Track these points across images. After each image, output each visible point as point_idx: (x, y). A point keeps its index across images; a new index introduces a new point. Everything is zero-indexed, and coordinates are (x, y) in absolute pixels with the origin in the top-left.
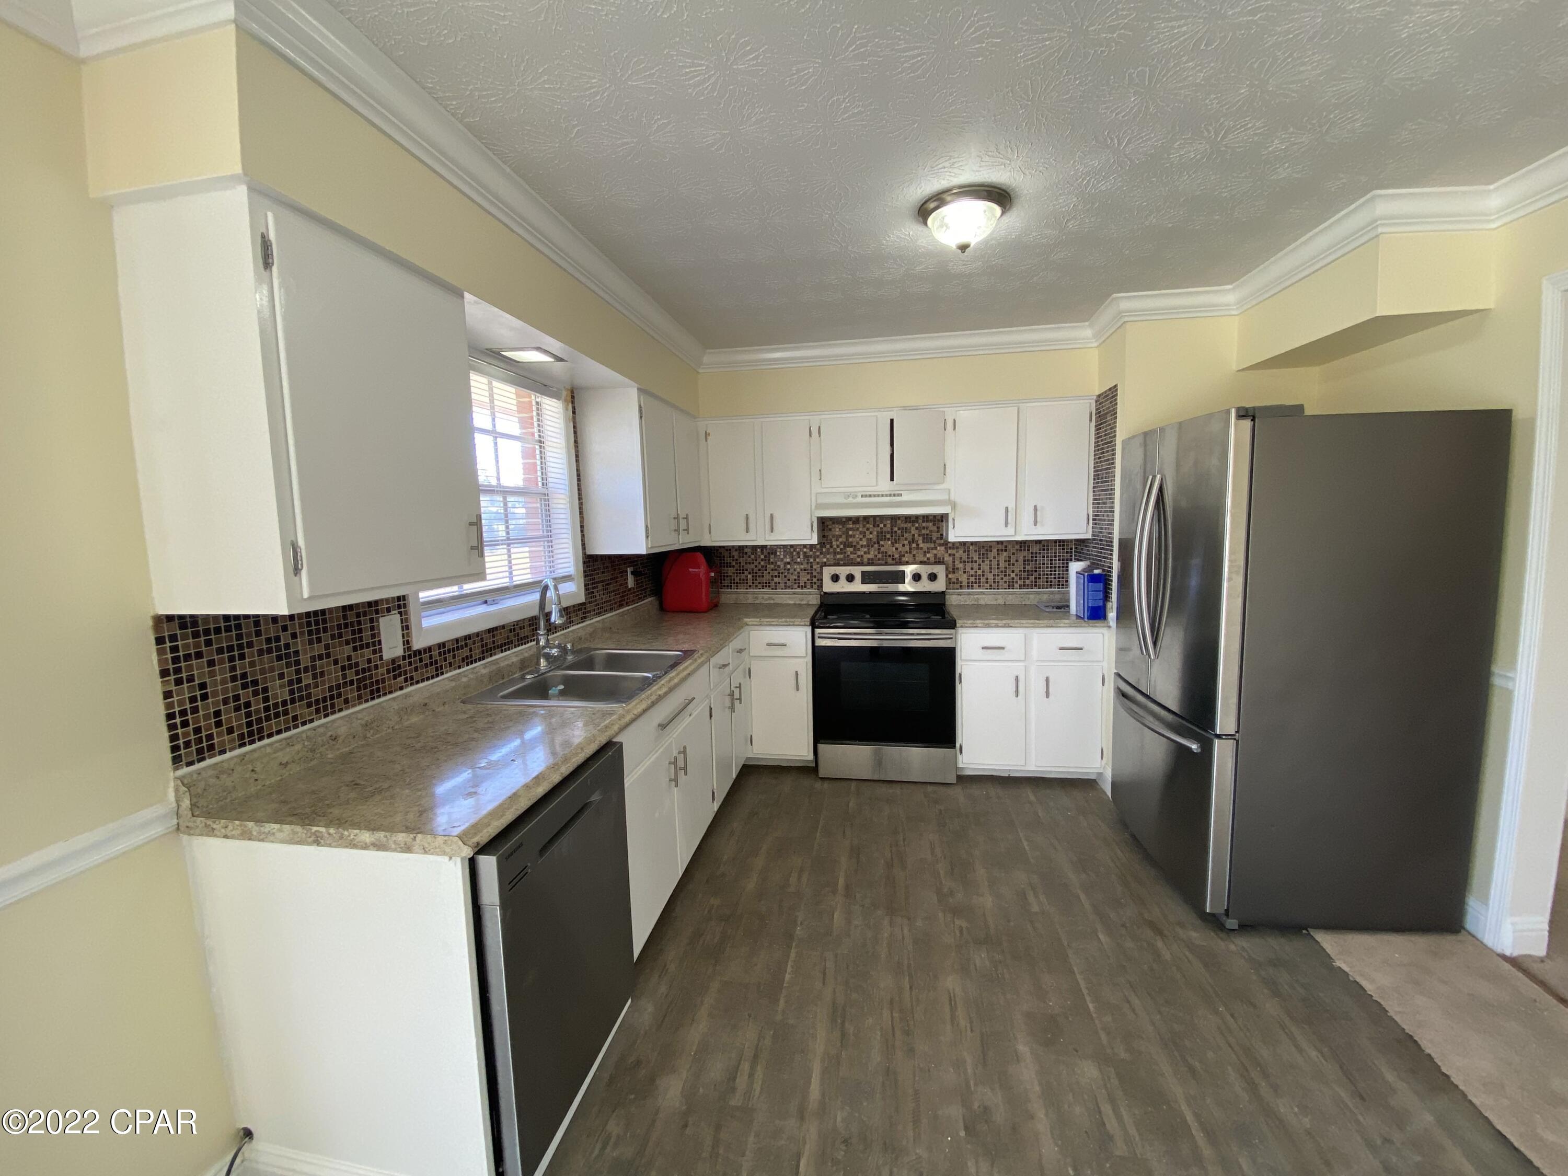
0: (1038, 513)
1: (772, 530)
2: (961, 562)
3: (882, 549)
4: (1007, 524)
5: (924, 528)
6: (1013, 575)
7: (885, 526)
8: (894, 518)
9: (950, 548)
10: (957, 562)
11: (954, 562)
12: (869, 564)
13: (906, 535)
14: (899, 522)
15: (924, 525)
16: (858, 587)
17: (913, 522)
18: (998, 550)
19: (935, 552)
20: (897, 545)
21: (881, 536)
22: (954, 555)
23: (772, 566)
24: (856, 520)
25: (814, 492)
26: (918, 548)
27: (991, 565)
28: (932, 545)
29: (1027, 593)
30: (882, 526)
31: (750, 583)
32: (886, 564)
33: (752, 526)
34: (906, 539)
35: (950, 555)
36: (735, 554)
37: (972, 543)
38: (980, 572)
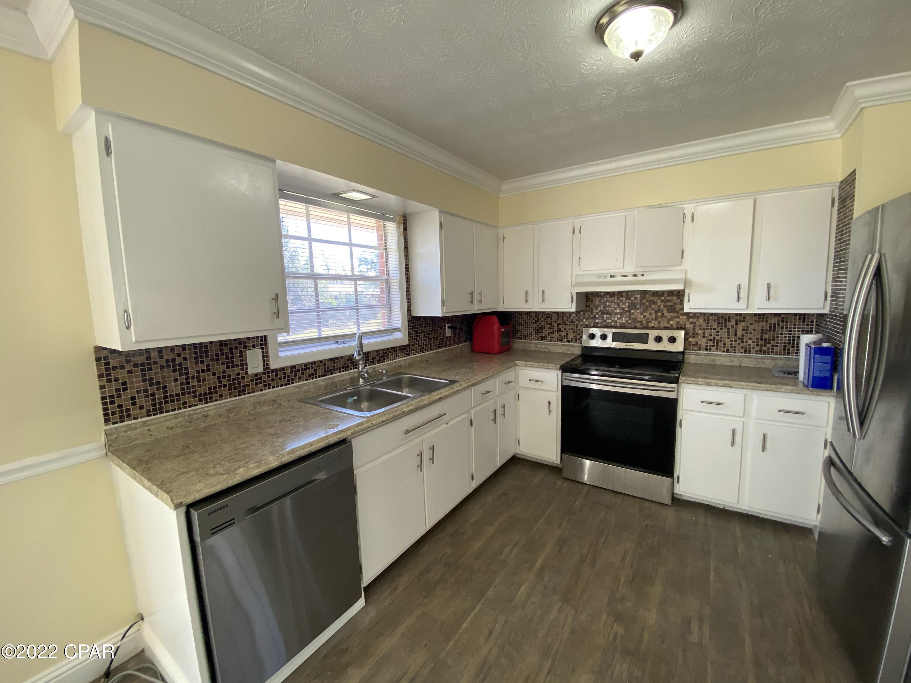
0: (772, 290)
1: (543, 301)
2: (701, 329)
3: (632, 316)
4: (738, 300)
5: (669, 301)
6: (750, 342)
7: (636, 298)
8: (644, 293)
9: (691, 317)
10: (697, 329)
11: (694, 329)
12: (621, 327)
13: (653, 306)
14: (647, 296)
15: (669, 298)
16: (609, 343)
17: (660, 296)
18: (736, 320)
19: (678, 320)
20: (645, 314)
21: (632, 306)
22: (695, 323)
23: (549, 326)
24: (612, 294)
25: (575, 273)
26: (663, 316)
27: (729, 332)
28: (676, 315)
29: (763, 358)
30: (633, 298)
31: (534, 336)
32: (635, 328)
33: (530, 299)
34: (653, 309)
35: (691, 323)
36: (525, 317)
37: (712, 314)
38: (718, 338)
